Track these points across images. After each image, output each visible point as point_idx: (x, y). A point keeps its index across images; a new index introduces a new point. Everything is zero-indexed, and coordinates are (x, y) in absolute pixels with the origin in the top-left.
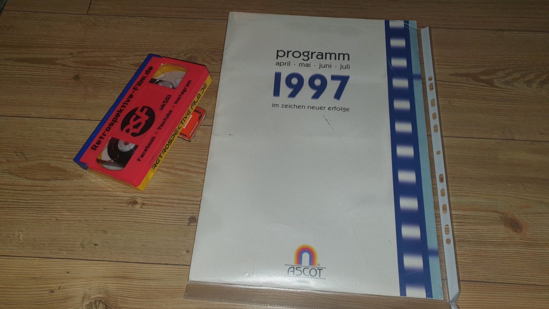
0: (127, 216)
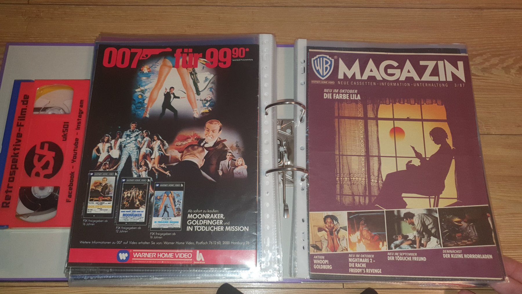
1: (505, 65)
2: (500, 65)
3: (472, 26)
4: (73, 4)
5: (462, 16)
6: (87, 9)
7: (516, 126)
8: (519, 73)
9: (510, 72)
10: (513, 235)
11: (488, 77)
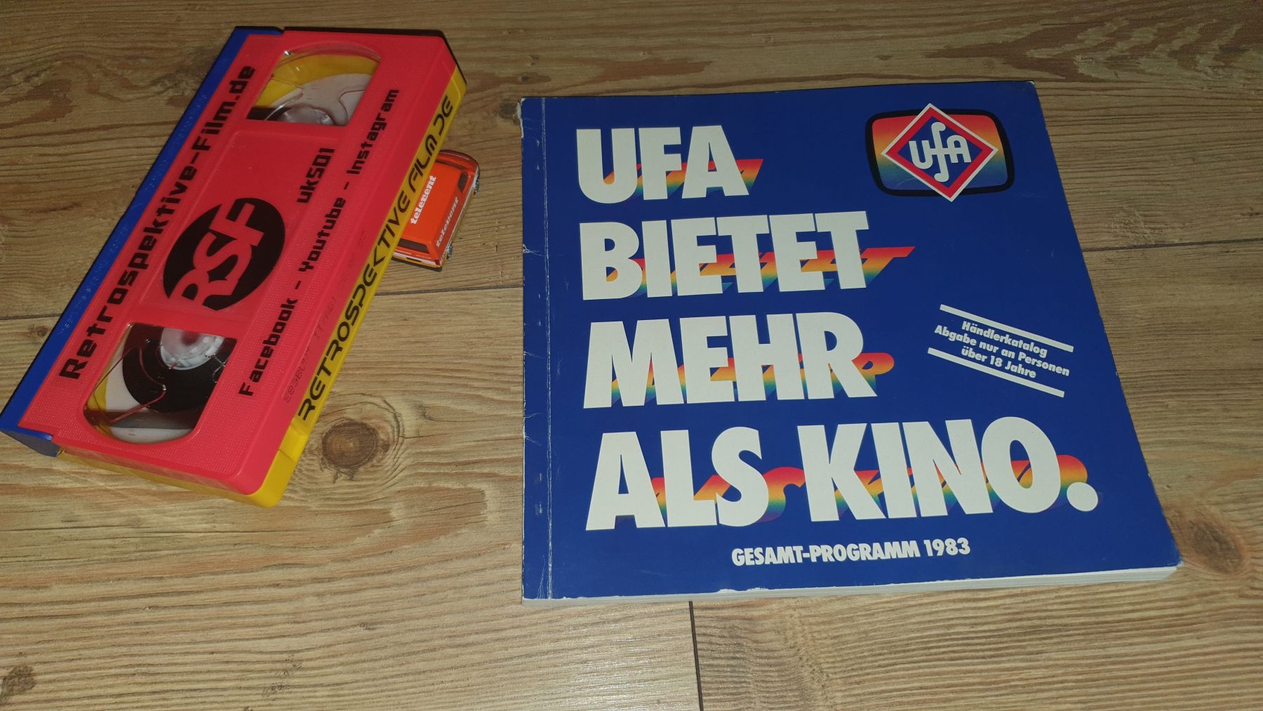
1: (1177, 44)
2: (1160, 46)
7: (1243, 214)
8: (1222, 64)
9: (1196, 63)
11: (1133, 81)
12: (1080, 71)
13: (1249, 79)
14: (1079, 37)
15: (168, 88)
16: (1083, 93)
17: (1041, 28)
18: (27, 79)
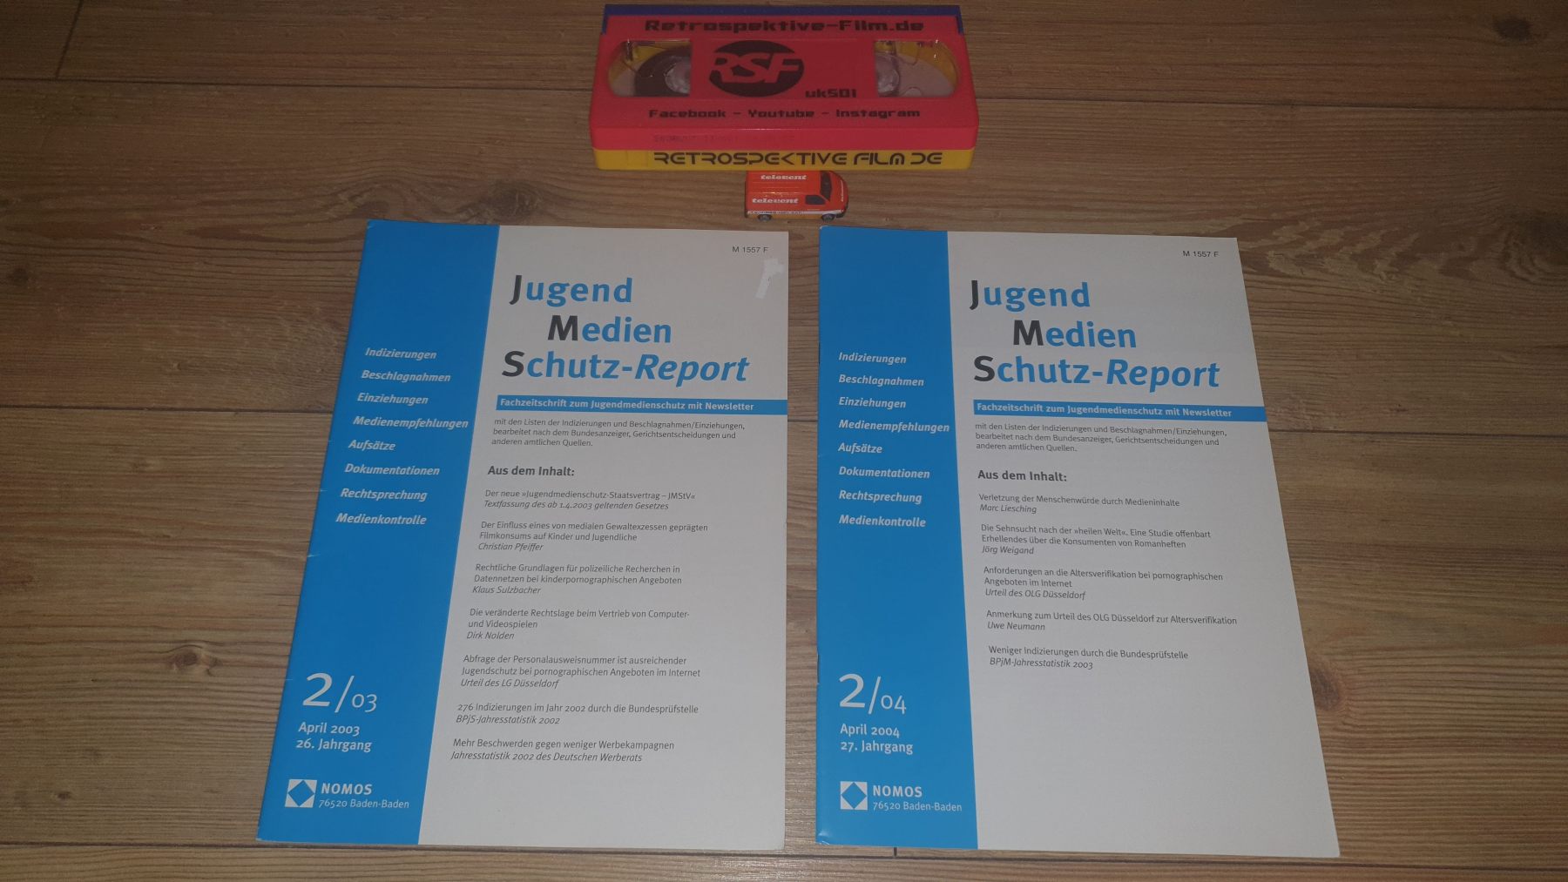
0: (165, 703)
1: (1360, 248)
2: (1345, 248)
3: (1268, 146)
4: (178, 81)
5: (1242, 121)
6: (216, 93)
7: (1391, 410)
8: (1397, 270)
9: (1373, 267)
10: (1389, 710)
11: (1314, 279)
12: (1272, 265)
13: (1417, 286)
14: (1274, 233)
15: (474, 216)
16: (1268, 286)
17: (1240, 222)
18: (352, 198)
